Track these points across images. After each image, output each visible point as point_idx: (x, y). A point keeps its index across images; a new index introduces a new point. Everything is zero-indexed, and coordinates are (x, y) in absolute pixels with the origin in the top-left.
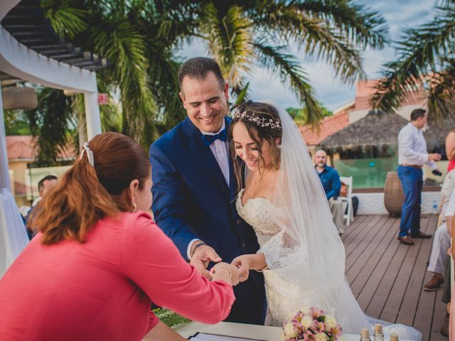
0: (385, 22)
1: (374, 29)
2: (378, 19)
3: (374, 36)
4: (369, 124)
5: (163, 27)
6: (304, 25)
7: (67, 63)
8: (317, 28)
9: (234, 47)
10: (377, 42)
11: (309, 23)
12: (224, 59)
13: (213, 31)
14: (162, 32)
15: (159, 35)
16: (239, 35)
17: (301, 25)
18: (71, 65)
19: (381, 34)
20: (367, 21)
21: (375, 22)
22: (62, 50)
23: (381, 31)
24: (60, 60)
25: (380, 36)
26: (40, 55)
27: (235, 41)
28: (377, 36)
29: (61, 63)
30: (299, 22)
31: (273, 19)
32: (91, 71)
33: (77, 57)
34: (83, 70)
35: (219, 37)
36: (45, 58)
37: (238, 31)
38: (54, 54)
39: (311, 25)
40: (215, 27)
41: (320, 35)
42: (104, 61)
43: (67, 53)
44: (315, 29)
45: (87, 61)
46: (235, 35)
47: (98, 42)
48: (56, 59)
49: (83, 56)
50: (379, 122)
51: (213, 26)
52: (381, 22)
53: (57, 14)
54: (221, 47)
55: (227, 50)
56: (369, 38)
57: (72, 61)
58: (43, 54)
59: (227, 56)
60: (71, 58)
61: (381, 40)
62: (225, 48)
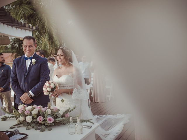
7: (20, 28)
18: (21, 29)
22: (16, 24)
24: (17, 28)
26: (9, 26)
29: (18, 29)
32: (30, 31)
33: (23, 26)
34: (27, 31)
36: (11, 27)
38: (14, 26)
42: (34, 28)
43: (19, 25)
45: (27, 28)
47: (37, 18)
48: (15, 27)
49: (25, 26)
53: (21, 7)
57: (21, 28)
58: (10, 26)
60: (21, 27)
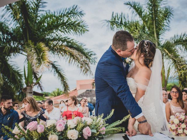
0: (96, 55)
1: (92, 57)
2: (93, 54)
3: (92, 60)
4: (87, 94)
5: (6, 48)
6: (68, 52)
8: (73, 54)
9: (42, 57)
10: (93, 62)
11: (70, 52)
12: (38, 62)
13: (33, 51)
14: (6, 50)
15: (4, 52)
16: (44, 53)
17: (67, 52)
19: (94, 59)
20: (89, 54)
21: (93, 55)
23: (95, 58)
25: (94, 60)
27: (42, 55)
28: (93, 59)
30: (66, 51)
31: (55, 49)
35: (36, 53)
37: (44, 51)
39: (71, 53)
40: (33, 49)
41: (75, 57)
44: (72, 54)
46: (42, 53)
50: (91, 94)
51: (33, 48)
52: (95, 55)
54: (37, 57)
55: (39, 58)
56: (90, 60)
59: (39, 61)
61: (94, 61)
62: (38, 58)
